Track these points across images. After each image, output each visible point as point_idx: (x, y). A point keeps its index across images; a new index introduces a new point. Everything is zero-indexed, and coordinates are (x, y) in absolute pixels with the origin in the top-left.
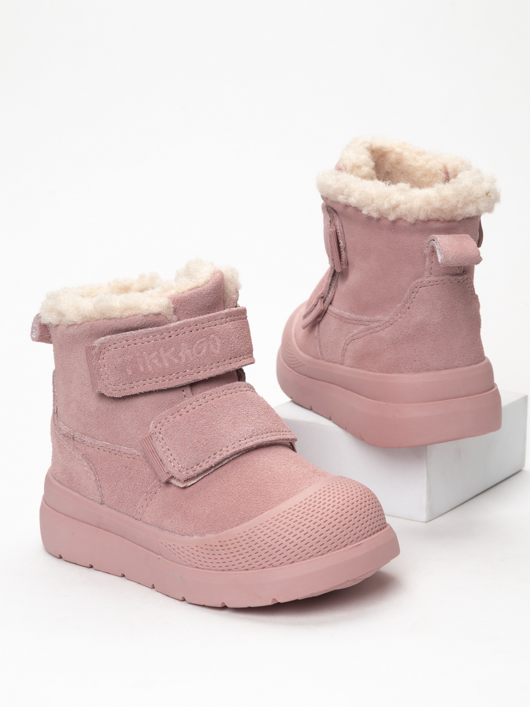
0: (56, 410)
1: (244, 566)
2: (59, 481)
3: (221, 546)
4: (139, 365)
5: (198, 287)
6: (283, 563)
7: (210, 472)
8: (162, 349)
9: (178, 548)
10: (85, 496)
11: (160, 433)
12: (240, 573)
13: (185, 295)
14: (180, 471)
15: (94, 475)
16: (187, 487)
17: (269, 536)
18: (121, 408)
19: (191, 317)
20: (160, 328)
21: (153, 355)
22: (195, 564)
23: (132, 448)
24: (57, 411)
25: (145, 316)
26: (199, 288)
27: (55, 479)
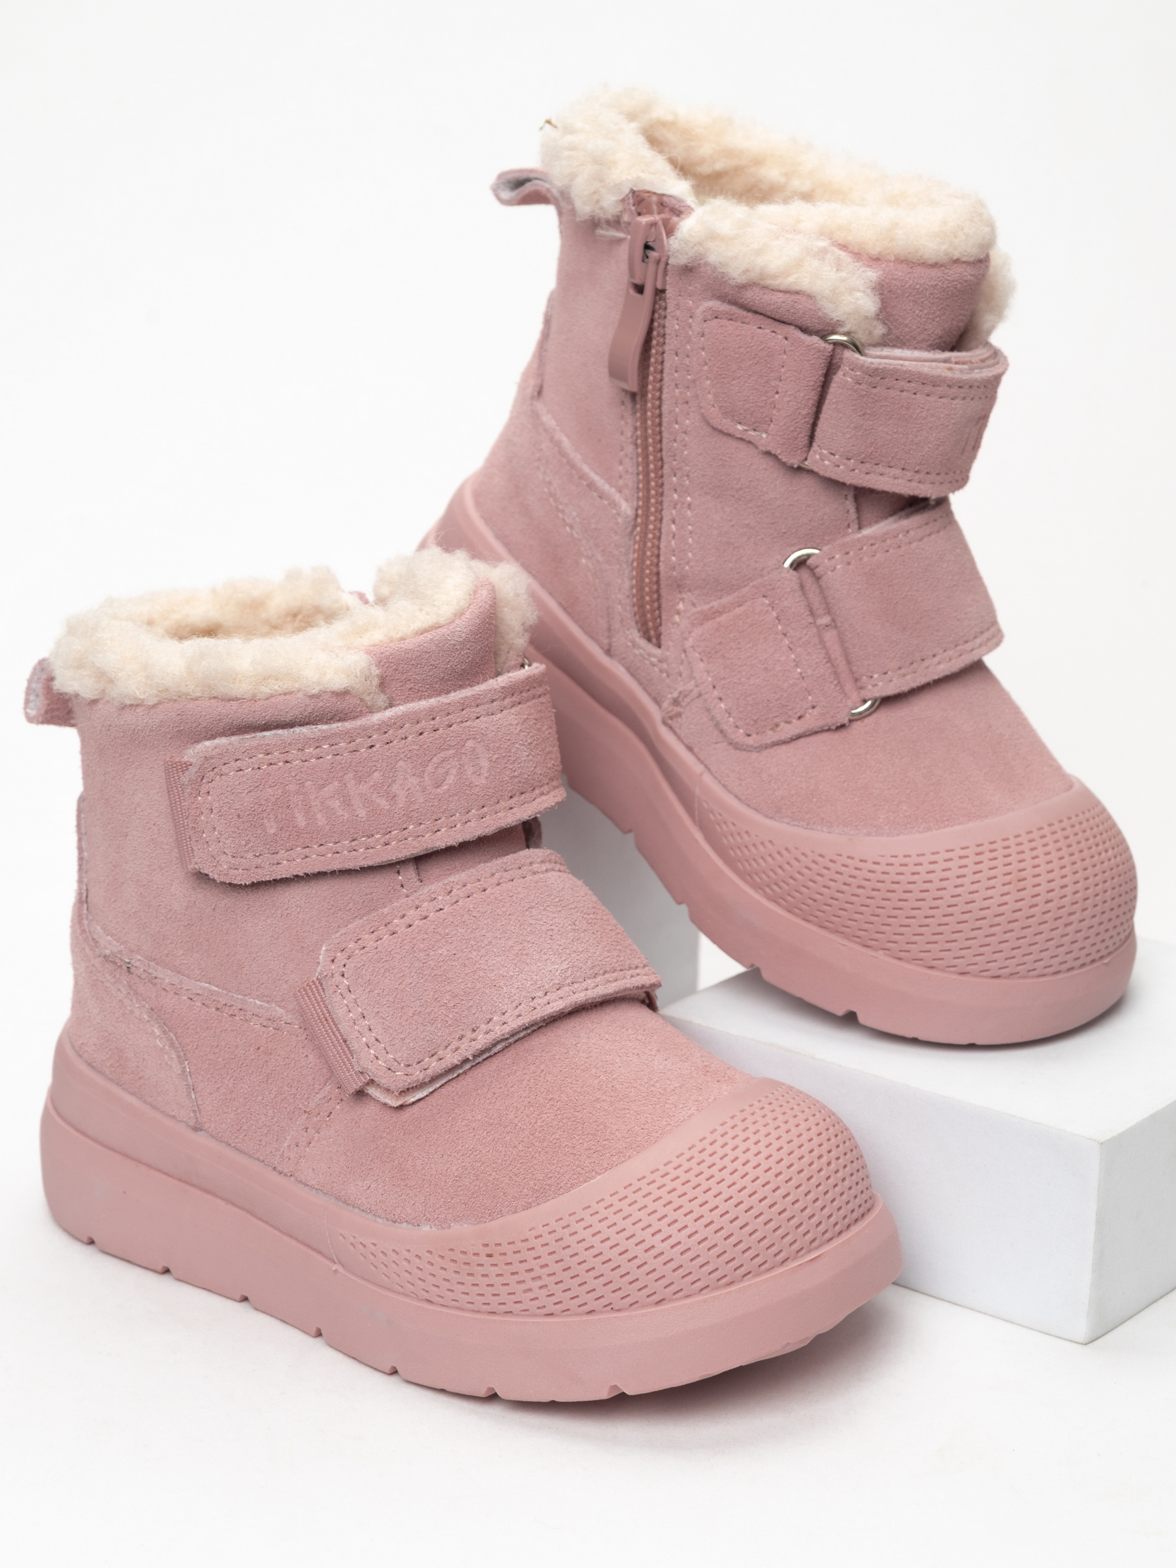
0: (84, 895)
1: (545, 1307)
2: (89, 1064)
3: (490, 1256)
4: (296, 811)
5: (437, 626)
6: (637, 1302)
7: (461, 1071)
8: (351, 775)
9: (382, 1252)
10: (155, 1108)
11: (343, 976)
12: (533, 1322)
13: (409, 644)
14: (389, 1069)
15: (180, 1062)
16: (406, 1106)
17: (606, 1237)
18: (247, 907)
19: (420, 699)
20: (348, 725)
21: (329, 789)
22: (425, 1294)
23: (273, 1005)
24: (87, 897)
25: (312, 697)
26: (440, 629)
27: (81, 1056)
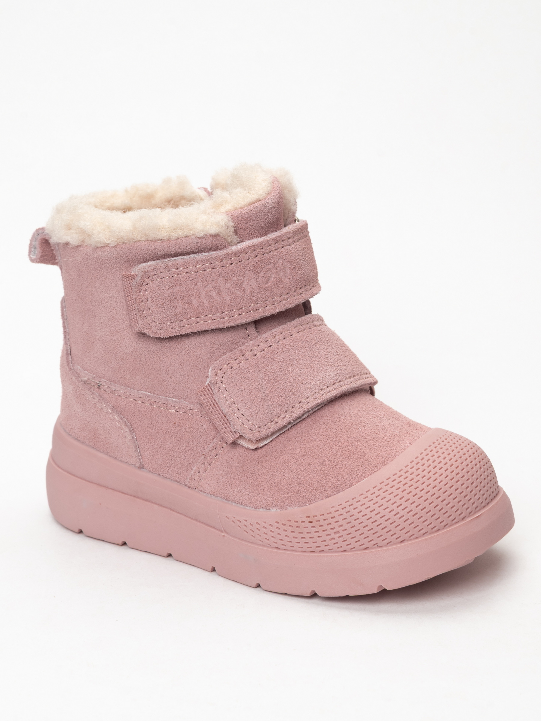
0: (69, 351)
1: (342, 547)
2: (77, 439)
3: (311, 522)
4: (192, 298)
5: (258, 201)
6: (391, 542)
7: (286, 429)
8: (221, 279)
9: (251, 524)
10: (116, 459)
11: (222, 382)
12: (336, 555)
13: (247, 209)
14: (250, 429)
15: (131, 433)
16: (259, 448)
17: (373, 509)
18: (166, 350)
19: (253, 238)
20: (219, 253)
21: (210, 286)
22: (275, 544)
23: (182, 400)
24: (70, 352)
25: (200, 238)
26: (261, 202)
27: (70, 435)
